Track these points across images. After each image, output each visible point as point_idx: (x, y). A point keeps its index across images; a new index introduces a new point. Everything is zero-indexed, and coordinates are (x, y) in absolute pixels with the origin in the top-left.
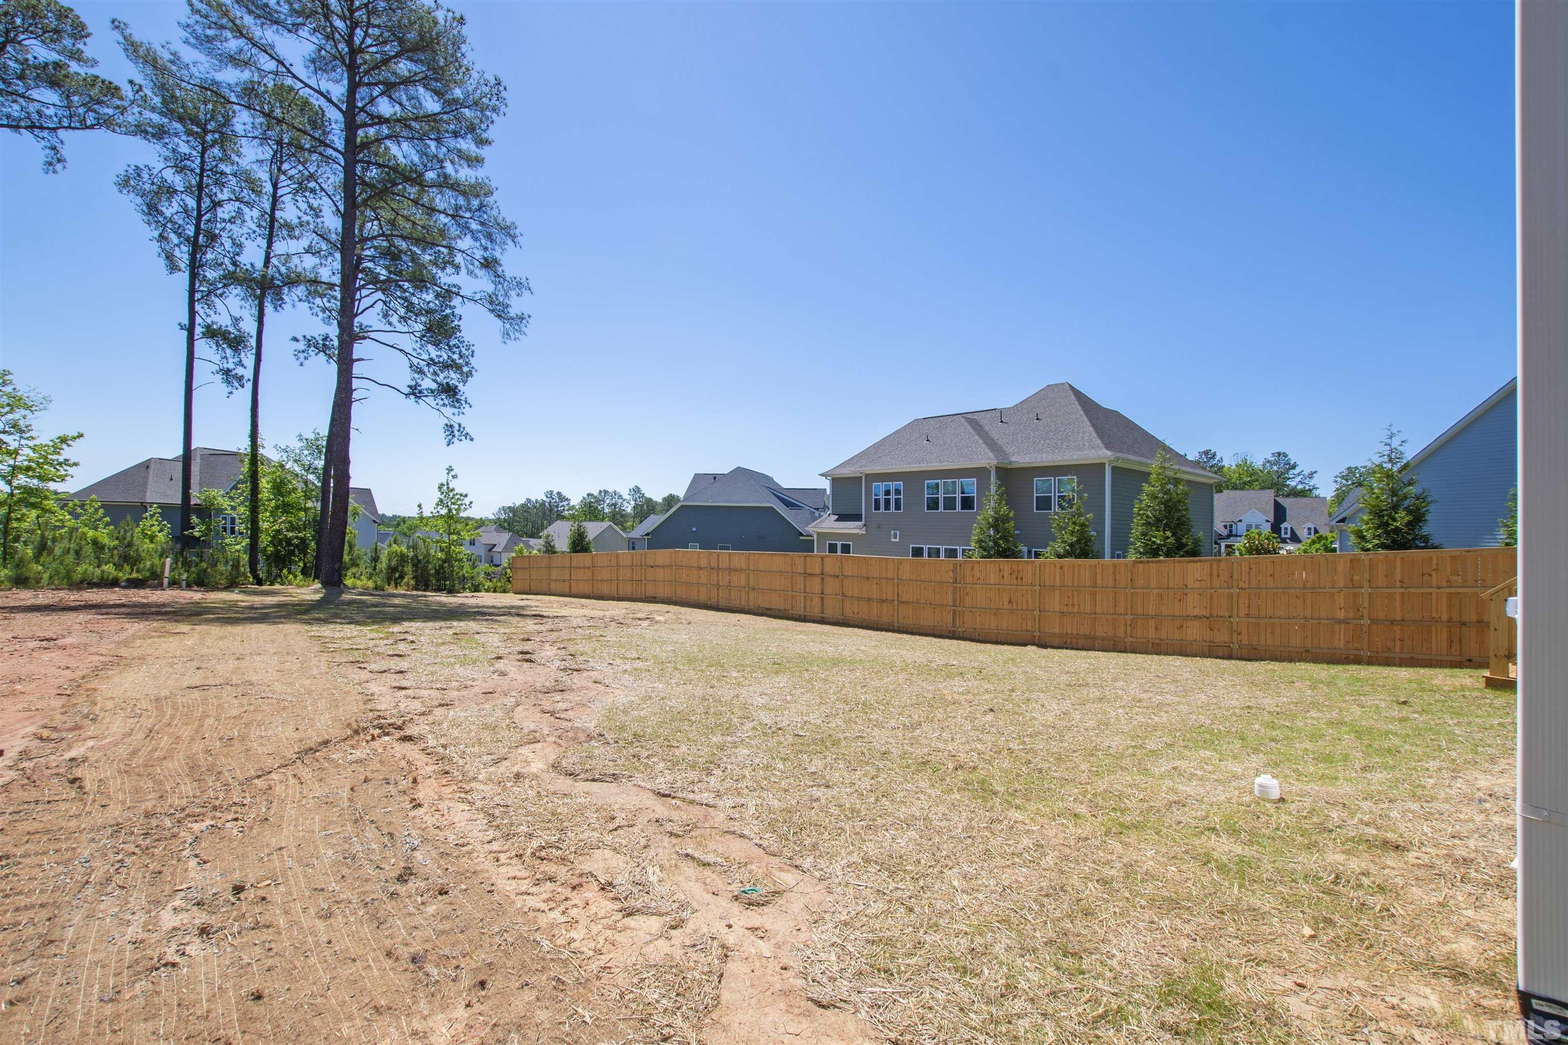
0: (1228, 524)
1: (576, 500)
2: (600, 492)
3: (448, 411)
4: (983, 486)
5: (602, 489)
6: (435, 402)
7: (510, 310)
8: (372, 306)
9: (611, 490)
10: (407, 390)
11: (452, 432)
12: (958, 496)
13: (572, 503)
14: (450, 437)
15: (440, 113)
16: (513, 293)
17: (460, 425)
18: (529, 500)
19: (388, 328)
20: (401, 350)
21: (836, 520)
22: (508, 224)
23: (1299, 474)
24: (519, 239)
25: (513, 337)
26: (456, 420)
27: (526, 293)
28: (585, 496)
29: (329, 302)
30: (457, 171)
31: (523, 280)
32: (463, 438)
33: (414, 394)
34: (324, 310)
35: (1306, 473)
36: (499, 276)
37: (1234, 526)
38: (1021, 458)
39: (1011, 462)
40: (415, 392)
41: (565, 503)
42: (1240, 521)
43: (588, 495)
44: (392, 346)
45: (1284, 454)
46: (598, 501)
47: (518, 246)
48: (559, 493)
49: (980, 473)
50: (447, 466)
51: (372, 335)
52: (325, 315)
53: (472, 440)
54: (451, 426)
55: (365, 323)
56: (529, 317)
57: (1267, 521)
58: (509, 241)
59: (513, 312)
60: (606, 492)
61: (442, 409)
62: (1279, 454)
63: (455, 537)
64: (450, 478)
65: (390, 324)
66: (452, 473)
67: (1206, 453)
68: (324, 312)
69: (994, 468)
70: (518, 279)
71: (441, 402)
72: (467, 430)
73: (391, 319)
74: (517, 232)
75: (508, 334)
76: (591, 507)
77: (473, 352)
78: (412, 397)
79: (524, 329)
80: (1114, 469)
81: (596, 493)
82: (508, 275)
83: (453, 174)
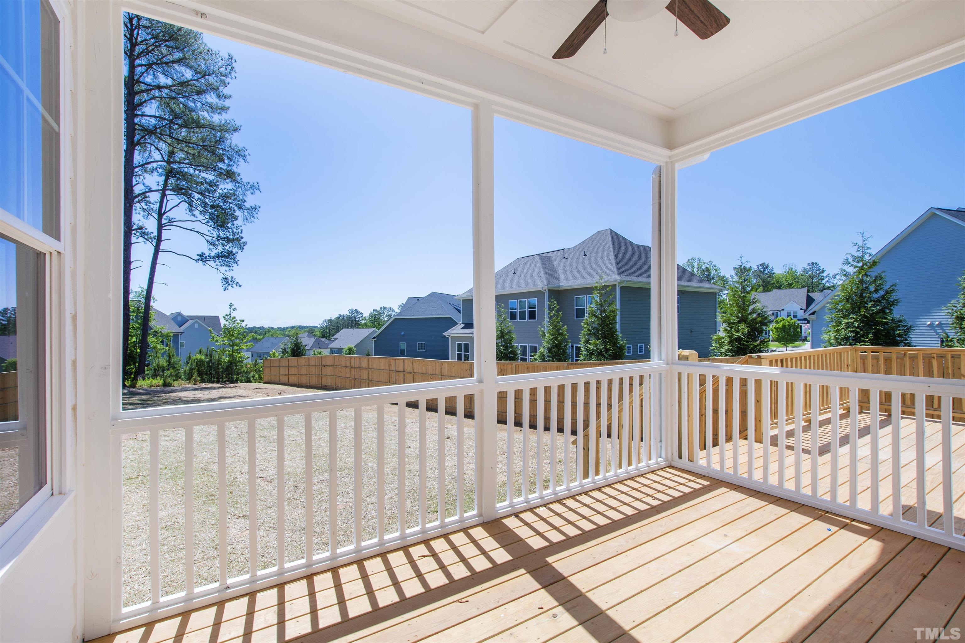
0: (775, 312)
1: (366, 314)
2: (381, 308)
3: (223, 269)
4: (541, 302)
5: (382, 307)
6: (215, 264)
7: (245, 204)
8: (177, 206)
9: (388, 307)
10: (198, 257)
11: (227, 282)
12: (527, 310)
13: (364, 316)
14: (226, 285)
15: (191, 80)
16: (248, 193)
17: (232, 278)
18: (340, 315)
19: (193, 218)
20: (197, 232)
21: (463, 328)
22: (240, 148)
23: (827, 276)
24: (248, 158)
25: (250, 221)
26: (229, 274)
27: (257, 192)
28: (372, 311)
29: (146, 205)
30: (212, 117)
31: (256, 184)
32: (234, 285)
33: (202, 260)
34: (144, 210)
35: (831, 275)
36: (239, 183)
37: (779, 313)
38: (566, 283)
39: (559, 286)
40: (202, 258)
41: (360, 316)
42: (783, 310)
43: (374, 310)
44: (191, 230)
45: (816, 263)
46: (380, 314)
47: (247, 163)
48: (356, 310)
49: (538, 294)
50: (229, 304)
51: (175, 224)
52: (145, 213)
53: (240, 286)
54: (227, 279)
55: (171, 216)
56: (259, 207)
57: (801, 309)
58: (241, 159)
59: (247, 205)
60: (385, 308)
61: (220, 268)
62: (813, 264)
63: (236, 348)
64: (232, 311)
65: (194, 215)
66: (233, 307)
67: (762, 265)
68: (144, 212)
69: (547, 291)
70: (251, 183)
71: (219, 264)
72: (237, 280)
73: (194, 213)
74: (246, 153)
75: (246, 219)
76: (375, 317)
77: (242, 230)
78: (200, 262)
79: (256, 216)
80: (622, 288)
81: (378, 309)
82: (245, 181)
83: (209, 118)
